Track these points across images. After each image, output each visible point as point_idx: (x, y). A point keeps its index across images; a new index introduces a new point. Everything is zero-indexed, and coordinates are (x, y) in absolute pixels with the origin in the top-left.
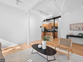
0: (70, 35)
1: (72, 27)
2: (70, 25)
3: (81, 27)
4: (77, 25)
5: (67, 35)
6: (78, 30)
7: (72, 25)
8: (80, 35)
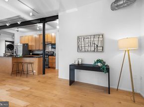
0: (77, 63)
1: (83, 43)
2: (78, 38)
3: (99, 45)
4: (92, 39)
5: (70, 65)
6: (94, 51)
7: (82, 40)
8: (99, 64)
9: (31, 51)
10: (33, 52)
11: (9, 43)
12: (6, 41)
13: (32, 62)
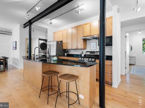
9: (65, 51)
10: (67, 52)
11: (42, 42)
12: (40, 39)
13: (75, 73)
